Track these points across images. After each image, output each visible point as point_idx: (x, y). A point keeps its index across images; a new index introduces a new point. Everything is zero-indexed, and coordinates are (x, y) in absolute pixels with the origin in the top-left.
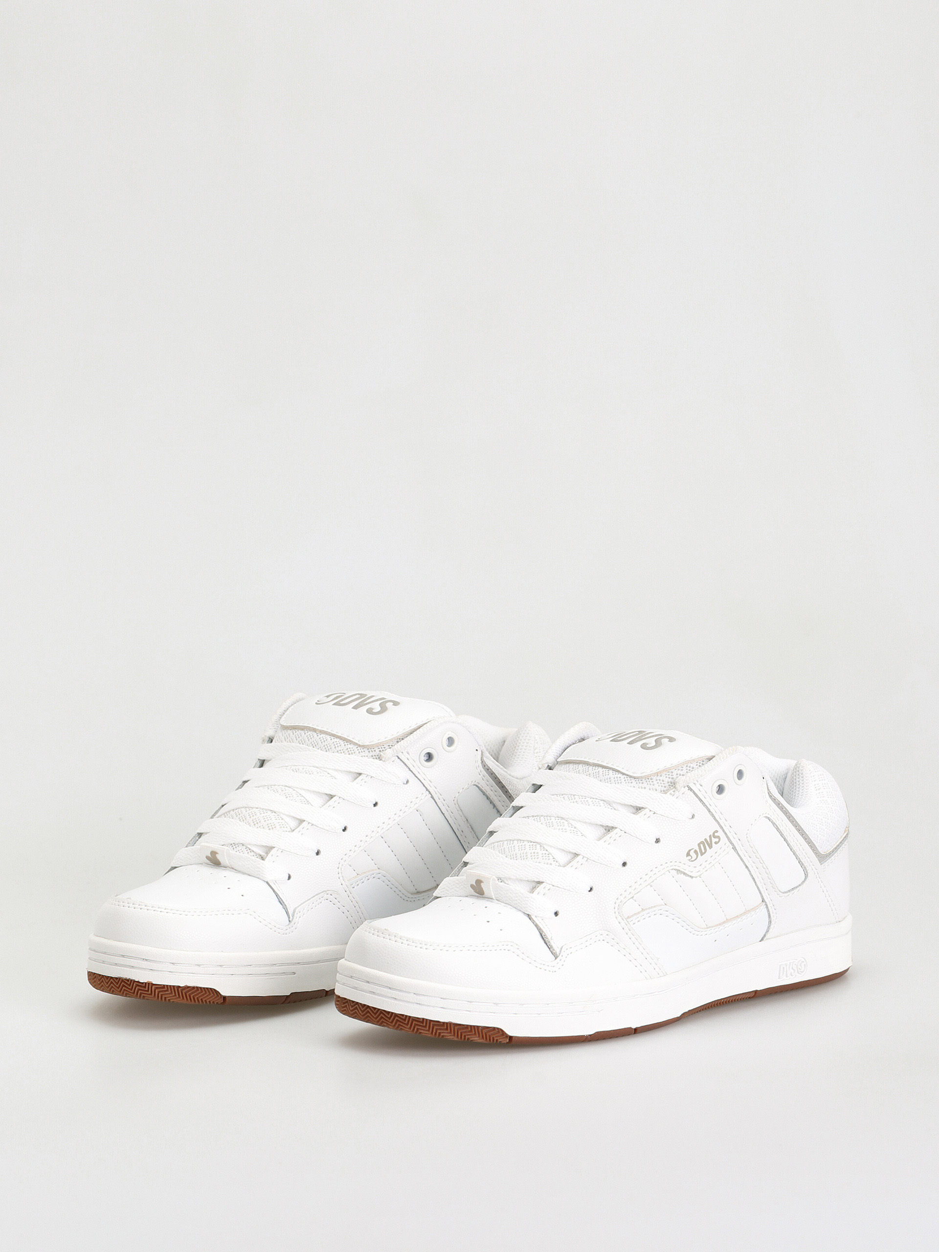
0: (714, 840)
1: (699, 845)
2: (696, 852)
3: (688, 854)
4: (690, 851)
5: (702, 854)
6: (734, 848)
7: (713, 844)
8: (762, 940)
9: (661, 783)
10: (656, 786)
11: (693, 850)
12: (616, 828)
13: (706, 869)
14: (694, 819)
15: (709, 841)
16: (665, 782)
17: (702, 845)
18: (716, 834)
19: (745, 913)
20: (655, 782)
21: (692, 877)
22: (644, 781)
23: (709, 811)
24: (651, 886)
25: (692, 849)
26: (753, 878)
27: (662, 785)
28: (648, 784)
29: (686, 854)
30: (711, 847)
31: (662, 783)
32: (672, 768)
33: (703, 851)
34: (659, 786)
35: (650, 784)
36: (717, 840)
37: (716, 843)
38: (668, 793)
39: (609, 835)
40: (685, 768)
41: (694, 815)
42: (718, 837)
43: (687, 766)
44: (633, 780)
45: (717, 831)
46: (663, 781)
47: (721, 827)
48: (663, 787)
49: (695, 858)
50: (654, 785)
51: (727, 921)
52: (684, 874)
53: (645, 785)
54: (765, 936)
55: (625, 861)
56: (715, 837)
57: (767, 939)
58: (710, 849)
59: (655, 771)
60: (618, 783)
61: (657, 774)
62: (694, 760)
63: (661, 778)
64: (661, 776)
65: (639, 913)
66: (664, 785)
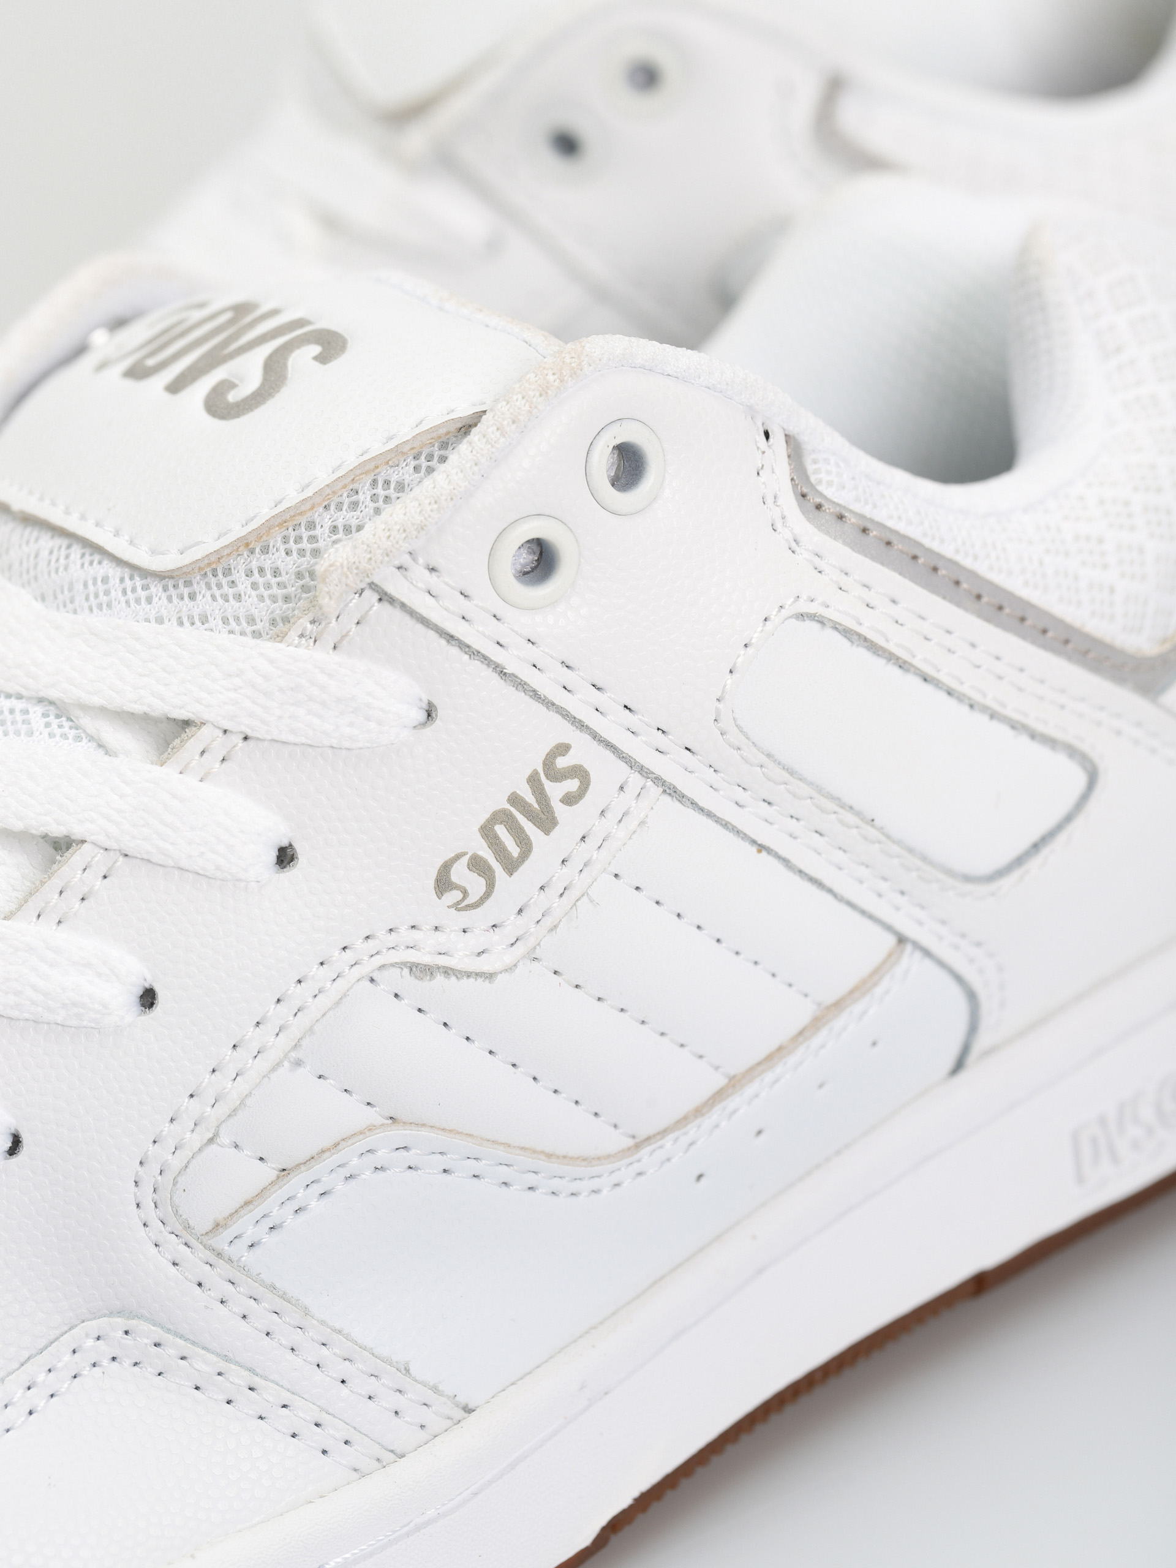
0: (555, 791)
1: (487, 832)
2: (478, 865)
3: (443, 883)
4: (446, 868)
5: (511, 866)
6: (672, 791)
7: (559, 809)
8: (959, 1066)
9: (268, 586)
10: (251, 603)
11: (465, 860)
12: (83, 842)
13: (548, 922)
14: (438, 723)
15: (530, 799)
16: (283, 578)
17: (501, 830)
18: (562, 762)
19: (816, 1023)
20: (244, 585)
21: (490, 976)
22: (199, 587)
23: (502, 673)
24: (298, 1063)
25: (458, 857)
26: (813, 880)
27: (275, 590)
28: (214, 598)
29: (431, 883)
30: (546, 821)
31: (274, 581)
32: (308, 506)
33: (514, 851)
34: (261, 598)
35: (226, 599)
36: (572, 785)
37: (570, 800)
38: (293, 635)
39: (56, 882)
40: (364, 497)
41: (430, 704)
42: (579, 773)
43: (374, 482)
44: (156, 589)
45: (563, 749)
46: (276, 572)
47: (581, 726)
48: (280, 603)
49: (484, 889)
50: (238, 597)
51: (735, 1083)
52: (447, 971)
53: (204, 603)
54: (965, 1050)
55: (147, 986)
56: (556, 776)
57: (988, 1052)
58: (547, 832)
59: (238, 531)
60: (100, 607)
61: (245, 545)
62: (398, 451)
63: (267, 562)
64: (265, 550)
65: (262, 1194)
66: (280, 592)
